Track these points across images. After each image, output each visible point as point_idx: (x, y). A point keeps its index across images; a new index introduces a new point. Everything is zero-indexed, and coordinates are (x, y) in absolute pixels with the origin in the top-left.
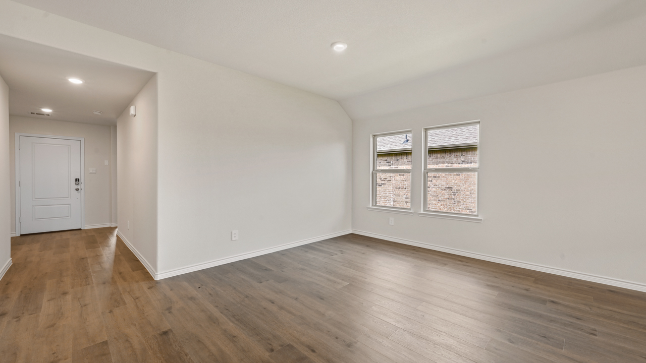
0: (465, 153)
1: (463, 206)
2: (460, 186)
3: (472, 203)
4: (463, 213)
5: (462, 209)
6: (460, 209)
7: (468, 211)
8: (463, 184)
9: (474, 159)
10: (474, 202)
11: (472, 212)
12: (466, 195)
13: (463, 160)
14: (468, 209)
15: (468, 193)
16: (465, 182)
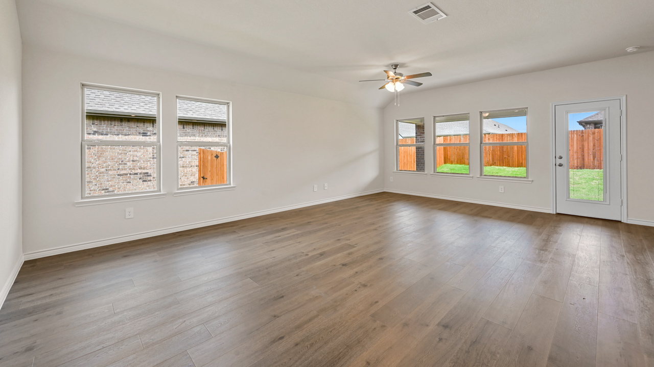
0: (99, 122)
1: (96, 187)
2: (90, 162)
3: (108, 181)
4: (96, 195)
5: (94, 190)
6: (90, 191)
7: (103, 192)
8: (95, 159)
9: (110, 130)
10: (111, 181)
11: (108, 192)
12: (101, 173)
13: (95, 129)
14: (103, 190)
15: (103, 170)
16: (99, 157)
